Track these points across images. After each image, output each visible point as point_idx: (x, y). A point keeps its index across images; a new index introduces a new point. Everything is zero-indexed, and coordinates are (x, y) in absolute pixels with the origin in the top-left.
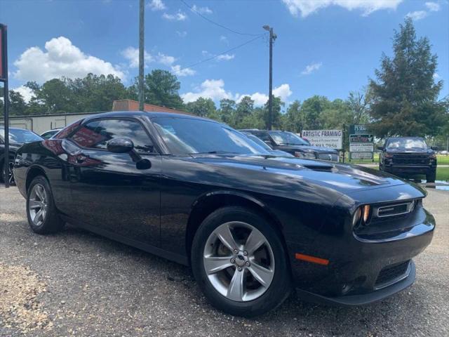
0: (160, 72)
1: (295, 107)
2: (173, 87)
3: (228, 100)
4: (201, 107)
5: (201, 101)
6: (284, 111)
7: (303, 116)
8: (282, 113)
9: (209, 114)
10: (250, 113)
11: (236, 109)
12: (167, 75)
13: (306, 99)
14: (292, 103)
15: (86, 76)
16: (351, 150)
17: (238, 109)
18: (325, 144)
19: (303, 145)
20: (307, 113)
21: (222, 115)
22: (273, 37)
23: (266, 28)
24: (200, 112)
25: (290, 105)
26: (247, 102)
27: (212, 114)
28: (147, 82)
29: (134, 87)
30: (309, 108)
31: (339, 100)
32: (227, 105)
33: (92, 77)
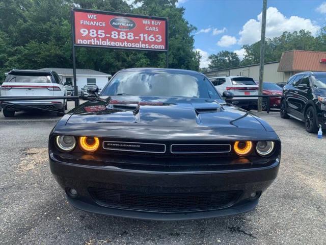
33: (287, 34)
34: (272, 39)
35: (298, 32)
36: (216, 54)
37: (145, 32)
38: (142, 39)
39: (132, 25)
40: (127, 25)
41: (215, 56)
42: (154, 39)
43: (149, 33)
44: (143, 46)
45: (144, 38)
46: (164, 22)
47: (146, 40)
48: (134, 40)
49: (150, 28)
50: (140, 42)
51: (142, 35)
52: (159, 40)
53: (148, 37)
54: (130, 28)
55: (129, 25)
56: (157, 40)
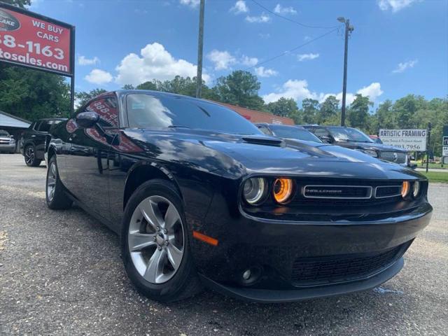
0: (241, 73)
1: (385, 107)
2: (252, 88)
3: (311, 100)
4: (282, 108)
5: (282, 101)
6: (372, 111)
7: (393, 117)
8: (371, 114)
9: (290, 114)
10: (335, 114)
11: (319, 109)
12: (248, 75)
13: (399, 99)
14: (382, 103)
15: (174, 78)
16: (444, 154)
17: (321, 109)
18: (405, 144)
19: (366, 142)
20: (399, 114)
21: (304, 115)
22: (350, 29)
23: (341, 20)
24: (280, 112)
25: (380, 106)
26: (330, 102)
27: (293, 114)
28: (228, 83)
29: (216, 87)
30: (402, 108)
31: (437, 99)
32: (310, 105)
33: (179, 79)
34: (163, 82)
35: (191, 79)
36: (88, 92)
37: (35, 40)
38: (31, 50)
39: (12, 24)
40: (4, 21)
41: (86, 94)
42: (51, 54)
43: (44, 43)
44: (32, 61)
45: (34, 48)
46: (69, 31)
47: (38, 52)
48: (15, 48)
49: (45, 36)
50: (28, 55)
51: (30, 43)
52: (59, 56)
53: (41, 48)
54: (9, 27)
55: (8, 22)
56: (56, 56)
